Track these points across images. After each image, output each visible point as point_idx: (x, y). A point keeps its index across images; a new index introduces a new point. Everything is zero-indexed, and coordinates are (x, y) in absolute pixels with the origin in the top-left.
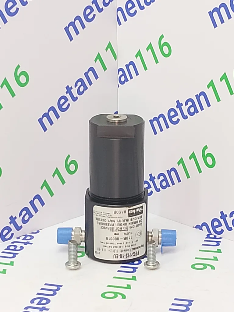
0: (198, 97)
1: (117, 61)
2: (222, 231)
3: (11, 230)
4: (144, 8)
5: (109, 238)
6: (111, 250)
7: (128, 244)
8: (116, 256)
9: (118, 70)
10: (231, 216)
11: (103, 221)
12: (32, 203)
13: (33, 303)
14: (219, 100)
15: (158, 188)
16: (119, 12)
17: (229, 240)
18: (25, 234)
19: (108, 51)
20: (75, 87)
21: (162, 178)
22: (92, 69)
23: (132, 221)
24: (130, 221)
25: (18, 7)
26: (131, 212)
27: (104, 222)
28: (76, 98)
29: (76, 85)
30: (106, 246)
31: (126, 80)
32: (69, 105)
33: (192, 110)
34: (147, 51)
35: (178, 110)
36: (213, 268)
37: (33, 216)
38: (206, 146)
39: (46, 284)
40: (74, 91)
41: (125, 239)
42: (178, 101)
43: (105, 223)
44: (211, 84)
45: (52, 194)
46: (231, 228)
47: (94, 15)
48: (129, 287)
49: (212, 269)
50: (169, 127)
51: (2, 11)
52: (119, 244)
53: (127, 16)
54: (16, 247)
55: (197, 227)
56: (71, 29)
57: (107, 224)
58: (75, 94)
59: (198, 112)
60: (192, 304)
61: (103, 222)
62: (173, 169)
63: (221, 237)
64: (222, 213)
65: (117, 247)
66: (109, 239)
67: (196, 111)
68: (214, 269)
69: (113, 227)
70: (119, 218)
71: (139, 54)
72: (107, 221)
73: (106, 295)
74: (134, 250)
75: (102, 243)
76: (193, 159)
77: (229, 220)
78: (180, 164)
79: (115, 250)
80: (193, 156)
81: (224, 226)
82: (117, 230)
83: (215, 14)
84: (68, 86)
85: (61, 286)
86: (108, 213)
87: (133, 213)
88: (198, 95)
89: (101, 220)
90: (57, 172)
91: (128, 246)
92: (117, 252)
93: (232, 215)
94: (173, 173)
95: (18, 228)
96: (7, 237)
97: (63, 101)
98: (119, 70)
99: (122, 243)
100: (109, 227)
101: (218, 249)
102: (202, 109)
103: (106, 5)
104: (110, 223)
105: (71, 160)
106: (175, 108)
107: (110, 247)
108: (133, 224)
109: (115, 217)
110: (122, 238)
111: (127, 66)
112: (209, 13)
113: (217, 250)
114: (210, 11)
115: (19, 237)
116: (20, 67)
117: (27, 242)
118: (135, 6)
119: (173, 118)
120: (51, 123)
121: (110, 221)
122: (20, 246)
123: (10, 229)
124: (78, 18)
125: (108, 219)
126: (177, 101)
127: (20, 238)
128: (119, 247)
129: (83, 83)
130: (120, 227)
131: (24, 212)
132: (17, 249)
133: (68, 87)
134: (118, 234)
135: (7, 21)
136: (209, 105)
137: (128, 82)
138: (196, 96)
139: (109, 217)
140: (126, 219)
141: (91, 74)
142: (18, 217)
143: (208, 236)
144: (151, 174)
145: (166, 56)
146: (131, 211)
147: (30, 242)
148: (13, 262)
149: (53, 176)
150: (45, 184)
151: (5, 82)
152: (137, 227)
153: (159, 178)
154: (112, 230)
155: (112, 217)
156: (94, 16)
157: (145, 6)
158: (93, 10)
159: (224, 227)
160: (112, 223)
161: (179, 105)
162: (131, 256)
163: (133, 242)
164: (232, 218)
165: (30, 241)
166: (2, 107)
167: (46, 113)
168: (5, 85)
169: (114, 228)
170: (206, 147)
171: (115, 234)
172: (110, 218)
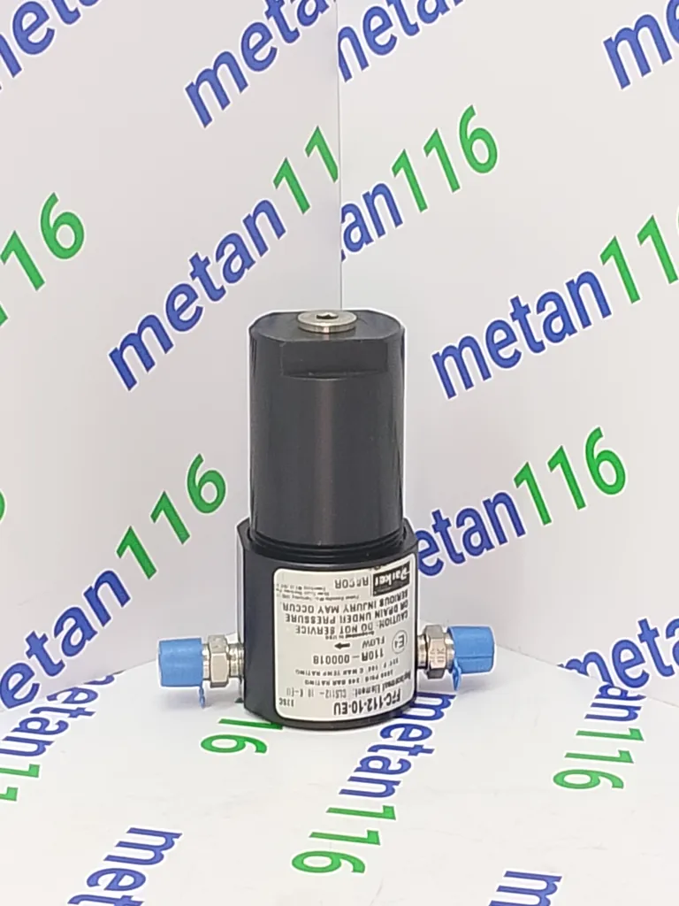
0: (573, 287)
1: (340, 182)
2: (644, 677)
3: (32, 674)
4: (418, 30)
5: (322, 658)
6: (327, 691)
7: (374, 673)
8: (342, 707)
9: (343, 209)
10: (670, 633)
11: (304, 611)
12: (92, 595)
13: (97, 884)
14: (634, 297)
15: (458, 551)
16: (346, 42)
17: (665, 702)
18: (71, 687)
19: (312, 154)
20: (218, 258)
21: (469, 522)
22: (265, 207)
23: (384, 607)
24: (378, 608)
25: (51, 27)
26: (382, 582)
27: (307, 614)
28: (219, 290)
29: (219, 254)
30: (312, 683)
31: (366, 239)
32: (199, 310)
33: (557, 325)
34: (427, 153)
35: (516, 326)
36: (617, 783)
37: (95, 633)
38: (598, 429)
39: (132, 831)
40: (215, 271)
41: (364, 658)
42: (517, 298)
43: (310, 615)
44: (613, 251)
45: (150, 570)
46: (671, 667)
47: (273, 51)
48: (373, 838)
49: (614, 786)
50: (489, 376)
51: (5, 36)
52: (349, 672)
53: (369, 54)
54: (45, 722)
55: (572, 665)
56: (206, 90)
57: (317, 620)
58: (218, 281)
59: (574, 331)
60: (556, 888)
61: (305, 615)
62: (503, 498)
63: (642, 694)
64: (643, 623)
65: (344, 682)
66: (322, 662)
67: (569, 329)
68: (622, 787)
69: (332, 625)
70: (350, 600)
71: (403, 163)
72: (316, 610)
73: (308, 862)
74: (389, 688)
75: (302, 673)
76: (559, 467)
77: (665, 646)
78: (522, 481)
79: (337, 691)
80: (559, 459)
81: (649, 661)
82: (344, 634)
83: (624, 48)
84: (196, 256)
85: (178, 836)
86: (319, 589)
87: (387, 584)
88: (575, 281)
89: (297, 608)
90: (164, 505)
91: (373, 678)
92: (345, 696)
93: (674, 631)
94: (501, 509)
95: (53, 669)
96: (19, 696)
97: (181, 299)
98: (345, 210)
99: (358, 671)
100: (320, 626)
101: (631, 730)
102: (586, 322)
103: (306, 20)
104: (325, 614)
105: (206, 471)
106: (509, 320)
107: (323, 683)
108: (386, 614)
109: (339, 598)
110: (358, 657)
111: (369, 199)
112: (606, 43)
113: (628, 733)
114: (610, 39)
115: (56, 695)
116: (56, 200)
117: (78, 709)
118: (391, 25)
119: (500, 348)
120: (148, 363)
121: (324, 609)
122: (57, 721)
123: (27, 673)
124: (225, 58)
125: (317, 604)
126: (512, 301)
127: (58, 697)
128: (350, 682)
129: (240, 246)
130: (352, 624)
131: (70, 622)
132: (49, 728)
133: (196, 258)
134: (347, 645)
135: (19, 69)
136: (606, 311)
137: (370, 244)
138: (570, 284)
139: (322, 599)
140: (367, 602)
141: (263, 221)
142: (50, 636)
143: (604, 692)
144: (438, 512)
145: (482, 168)
146: (382, 577)
147: (87, 710)
148: (38, 767)
149: (154, 517)
150: (130, 540)
151: (15, 244)
152: (396, 624)
153: (460, 523)
154: (329, 635)
155: (331, 599)
156: (271, 52)
157: (421, 24)
158: (271, 37)
159: (649, 665)
160: (331, 616)
161: (520, 312)
162: (381, 704)
163: (385, 666)
164: (673, 640)
165: (88, 707)
166: (6, 318)
167: (132, 335)
168: (13, 254)
169: (335, 630)
170: (597, 434)
171: (339, 646)
172: (325, 601)
